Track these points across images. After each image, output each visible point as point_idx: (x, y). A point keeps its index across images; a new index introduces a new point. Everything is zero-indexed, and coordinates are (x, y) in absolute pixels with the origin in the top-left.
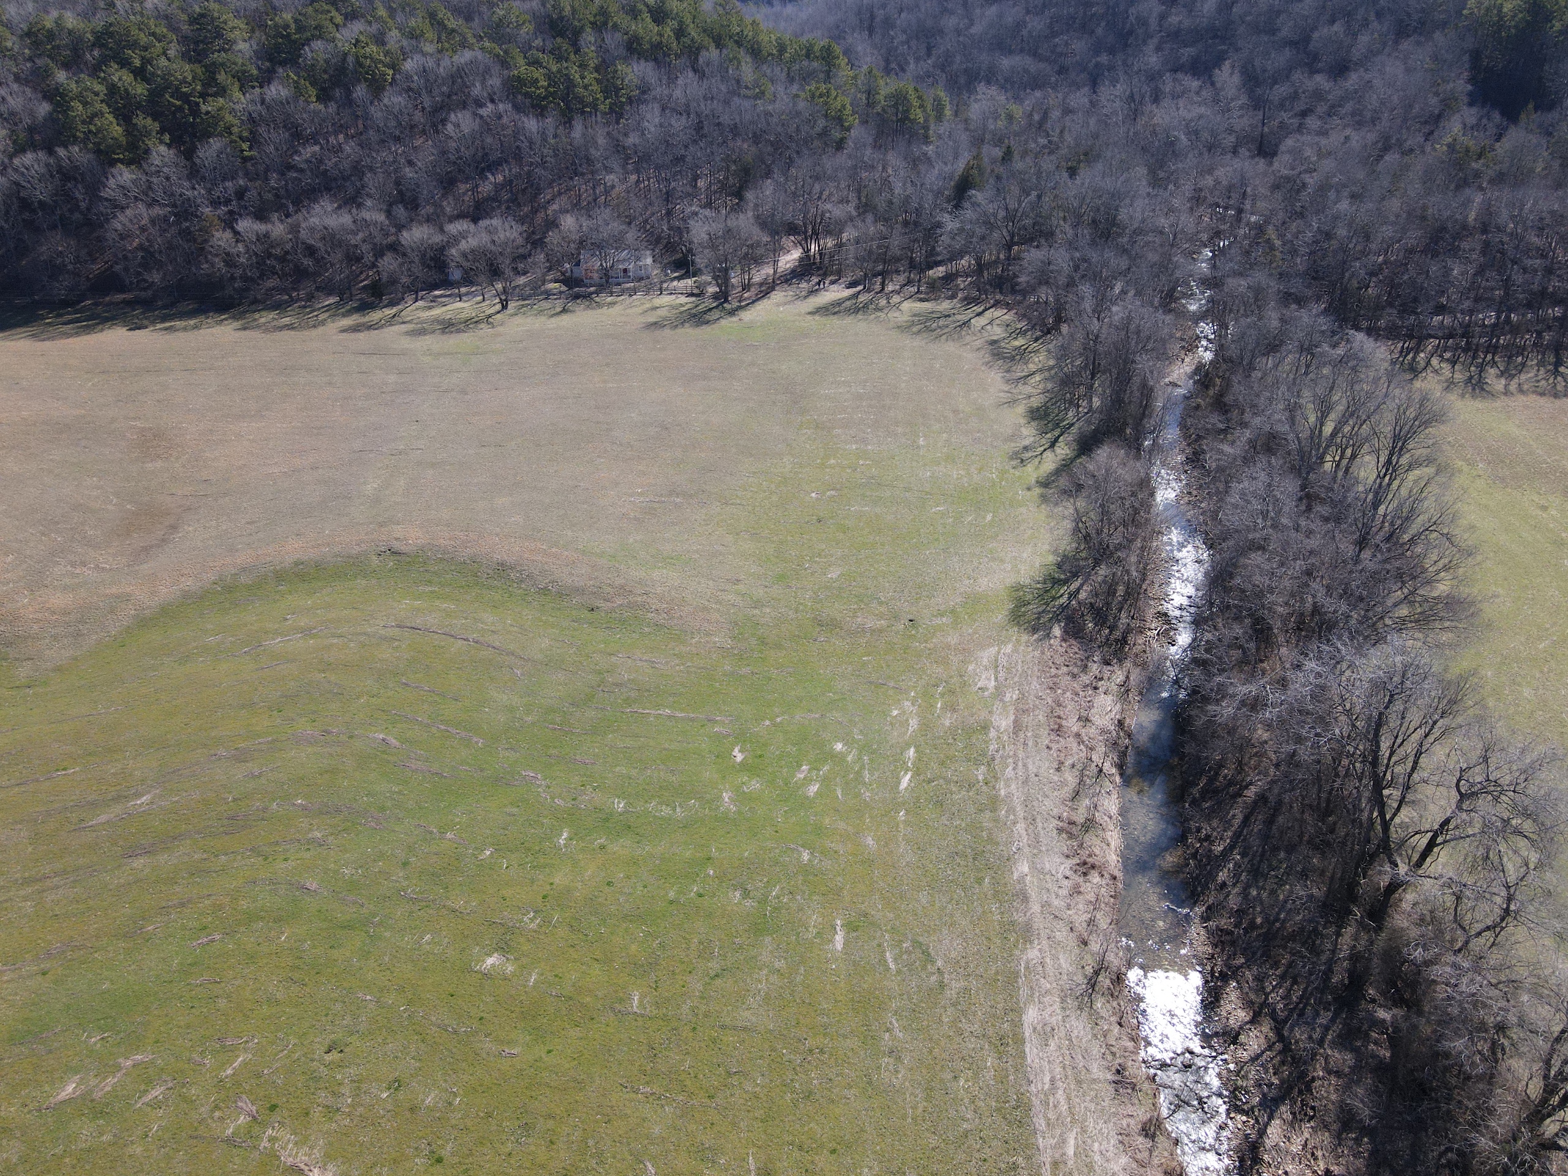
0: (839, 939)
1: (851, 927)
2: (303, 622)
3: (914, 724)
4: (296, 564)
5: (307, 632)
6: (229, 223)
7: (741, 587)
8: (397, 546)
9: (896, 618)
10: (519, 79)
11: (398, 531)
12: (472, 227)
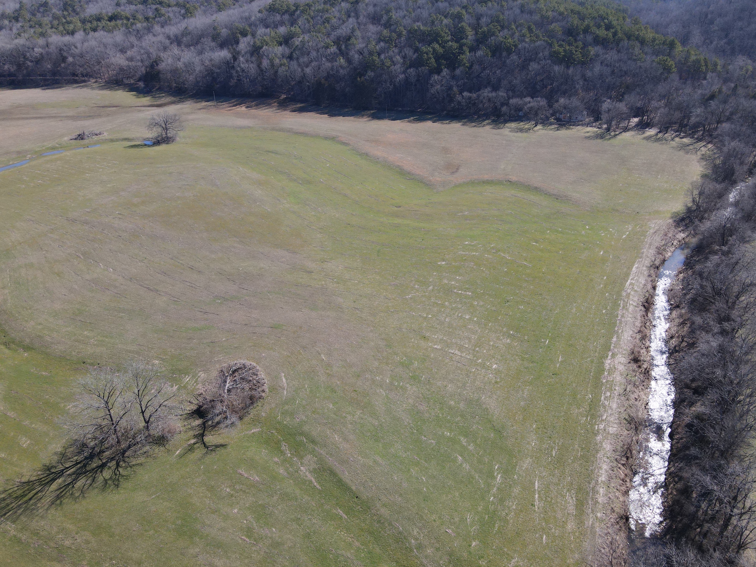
0: (601, 253)
1: (604, 252)
2: (490, 191)
3: (630, 229)
4: (487, 180)
5: (491, 193)
6: (461, 93)
7: (595, 200)
8: (510, 180)
9: (634, 211)
10: (555, 52)
11: (510, 177)
12: (531, 100)
